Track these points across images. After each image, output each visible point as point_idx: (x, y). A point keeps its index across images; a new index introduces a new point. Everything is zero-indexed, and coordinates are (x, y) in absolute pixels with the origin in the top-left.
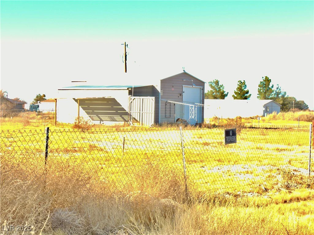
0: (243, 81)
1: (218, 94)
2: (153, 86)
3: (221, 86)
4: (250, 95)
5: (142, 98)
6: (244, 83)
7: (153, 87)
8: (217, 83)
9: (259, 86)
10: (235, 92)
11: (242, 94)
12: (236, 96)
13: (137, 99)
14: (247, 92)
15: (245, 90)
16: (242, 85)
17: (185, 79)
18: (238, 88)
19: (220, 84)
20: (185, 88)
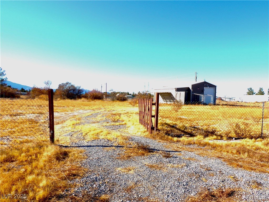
0: (261, 88)
1: (251, 93)
3: (253, 90)
4: (264, 93)
5: (180, 92)
6: (262, 88)
7: (189, 88)
8: (251, 89)
11: (261, 93)
12: (258, 94)
13: (178, 93)
15: (262, 91)
16: (261, 89)
17: (205, 84)
18: (259, 91)
19: (252, 89)
20: (205, 88)
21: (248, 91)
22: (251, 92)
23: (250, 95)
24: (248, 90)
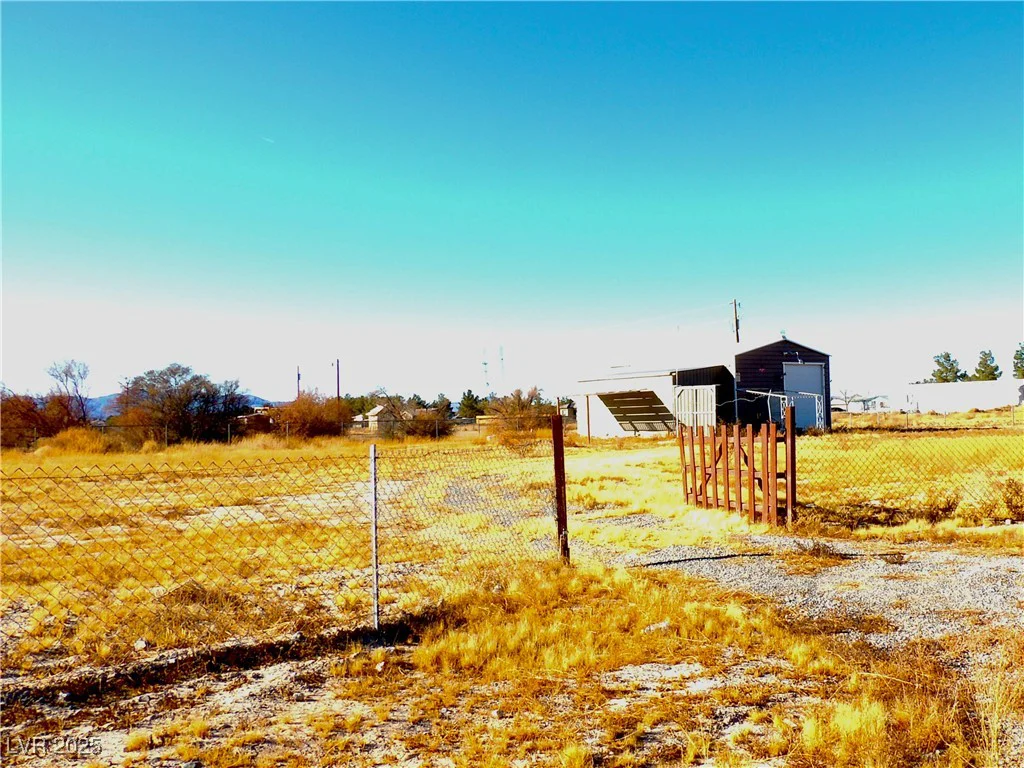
0: (987, 352)
1: (950, 376)
2: (723, 367)
3: (954, 361)
4: (1001, 373)
5: (694, 387)
6: (990, 354)
8: (947, 357)
9: (1015, 358)
10: (976, 370)
11: (989, 373)
12: (977, 375)
13: (686, 391)
14: (997, 368)
15: (992, 365)
16: (986, 357)
17: (787, 351)
18: (981, 363)
19: (952, 359)
20: (787, 367)
21: (937, 367)
22: (948, 372)
23: (948, 381)
24: (938, 362)
